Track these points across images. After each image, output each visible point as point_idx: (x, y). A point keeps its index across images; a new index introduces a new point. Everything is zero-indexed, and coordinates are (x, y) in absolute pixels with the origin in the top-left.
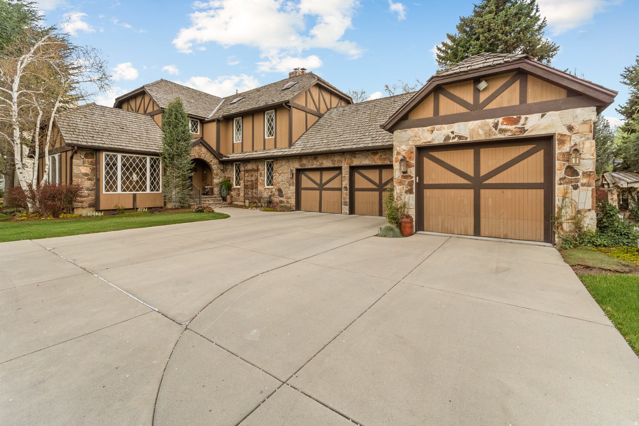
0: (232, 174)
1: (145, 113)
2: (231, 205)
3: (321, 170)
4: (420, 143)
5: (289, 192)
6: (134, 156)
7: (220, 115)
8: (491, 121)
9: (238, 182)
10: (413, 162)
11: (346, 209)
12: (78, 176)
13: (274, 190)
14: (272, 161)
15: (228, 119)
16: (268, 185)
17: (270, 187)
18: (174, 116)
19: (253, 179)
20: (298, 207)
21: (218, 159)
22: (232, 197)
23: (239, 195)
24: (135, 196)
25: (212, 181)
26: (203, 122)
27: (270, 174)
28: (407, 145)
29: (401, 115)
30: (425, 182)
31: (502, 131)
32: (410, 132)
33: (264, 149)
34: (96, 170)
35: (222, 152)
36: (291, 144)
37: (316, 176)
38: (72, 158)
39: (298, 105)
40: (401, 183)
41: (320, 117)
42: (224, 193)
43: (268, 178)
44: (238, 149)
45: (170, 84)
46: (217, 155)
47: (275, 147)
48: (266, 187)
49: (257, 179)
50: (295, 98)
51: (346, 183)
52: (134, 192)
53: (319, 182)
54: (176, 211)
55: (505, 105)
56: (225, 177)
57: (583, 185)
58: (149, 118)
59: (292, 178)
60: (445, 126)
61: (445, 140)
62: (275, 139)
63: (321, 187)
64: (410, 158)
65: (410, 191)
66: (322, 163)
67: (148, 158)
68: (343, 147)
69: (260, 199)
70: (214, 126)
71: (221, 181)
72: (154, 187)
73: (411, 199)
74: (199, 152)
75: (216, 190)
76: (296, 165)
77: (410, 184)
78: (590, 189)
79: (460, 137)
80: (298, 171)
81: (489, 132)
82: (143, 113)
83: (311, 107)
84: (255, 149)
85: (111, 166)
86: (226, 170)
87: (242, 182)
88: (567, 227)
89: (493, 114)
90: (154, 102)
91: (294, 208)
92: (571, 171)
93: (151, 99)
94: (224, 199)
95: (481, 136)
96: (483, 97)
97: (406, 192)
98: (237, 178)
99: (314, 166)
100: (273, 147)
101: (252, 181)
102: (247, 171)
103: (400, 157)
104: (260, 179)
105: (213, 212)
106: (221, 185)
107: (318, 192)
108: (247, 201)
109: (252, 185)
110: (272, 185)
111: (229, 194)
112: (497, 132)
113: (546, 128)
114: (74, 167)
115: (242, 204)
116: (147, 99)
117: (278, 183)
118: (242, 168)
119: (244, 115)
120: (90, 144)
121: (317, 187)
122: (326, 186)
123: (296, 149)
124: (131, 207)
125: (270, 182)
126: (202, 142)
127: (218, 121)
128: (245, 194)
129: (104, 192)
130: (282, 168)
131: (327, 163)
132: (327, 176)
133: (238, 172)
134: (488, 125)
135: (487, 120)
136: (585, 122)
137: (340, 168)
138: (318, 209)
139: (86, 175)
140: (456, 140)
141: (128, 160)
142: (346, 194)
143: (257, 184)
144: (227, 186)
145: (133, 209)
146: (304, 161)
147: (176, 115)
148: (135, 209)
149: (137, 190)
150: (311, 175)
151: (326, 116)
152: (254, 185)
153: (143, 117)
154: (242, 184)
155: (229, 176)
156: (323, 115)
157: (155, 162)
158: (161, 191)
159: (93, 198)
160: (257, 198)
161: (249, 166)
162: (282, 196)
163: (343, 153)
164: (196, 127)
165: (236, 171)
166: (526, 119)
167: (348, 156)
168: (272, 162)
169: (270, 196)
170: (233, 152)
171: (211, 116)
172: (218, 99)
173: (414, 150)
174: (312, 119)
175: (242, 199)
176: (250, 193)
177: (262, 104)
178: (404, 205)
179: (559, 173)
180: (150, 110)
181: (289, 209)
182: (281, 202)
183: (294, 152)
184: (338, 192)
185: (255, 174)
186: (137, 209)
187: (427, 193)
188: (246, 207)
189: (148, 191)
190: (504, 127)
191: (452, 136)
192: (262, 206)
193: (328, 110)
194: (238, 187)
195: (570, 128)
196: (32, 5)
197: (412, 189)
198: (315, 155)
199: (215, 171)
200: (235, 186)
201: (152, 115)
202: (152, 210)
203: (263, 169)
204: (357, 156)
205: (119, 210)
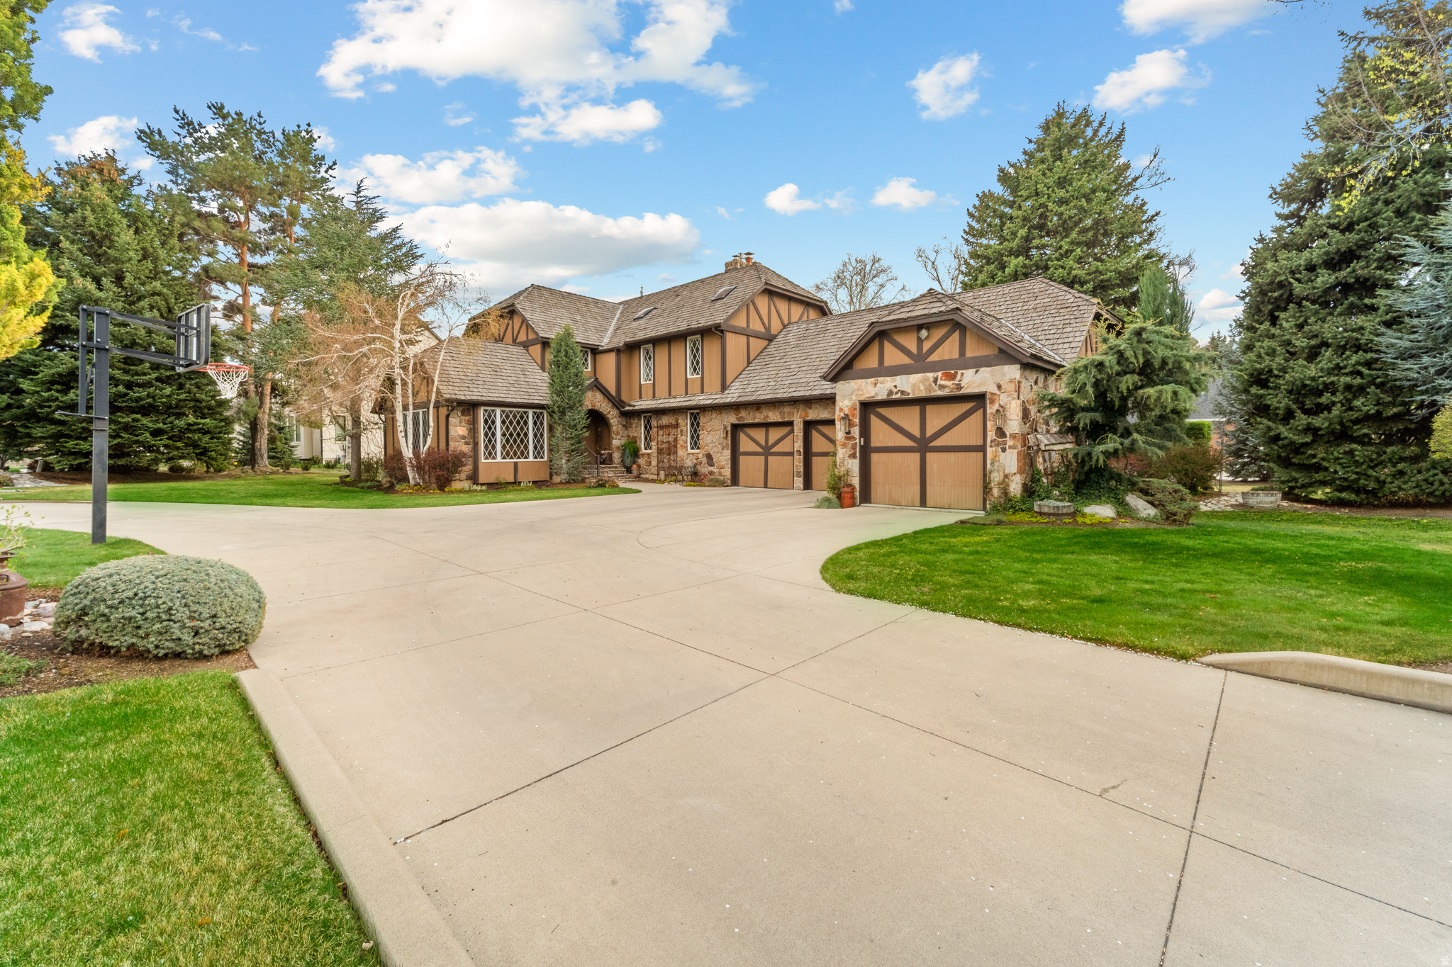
0: (639, 431)
1: (514, 342)
2: (638, 478)
3: (767, 425)
4: (864, 398)
5: (722, 458)
6: (515, 410)
7: (620, 341)
8: (931, 375)
9: (648, 444)
10: (857, 420)
11: (799, 482)
12: (455, 440)
13: (700, 456)
14: (696, 412)
15: (632, 348)
16: (692, 448)
17: (696, 451)
18: (563, 353)
19: (671, 439)
20: (735, 480)
21: (618, 408)
22: (639, 467)
23: (649, 463)
24: (516, 464)
25: (610, 443)
26: (595, 351)
27: (695, 431)
28: (850, 400)
29: (842, 364)
30: (872, 445)
31: (942, 387)
32: (854, 384)
33: (687, 394)
34: (473, 431)
35: (624, 398)
36: (724, 387)
37: (759, 435)
38: (448, 416)
39: (735, 327)
40: (844, 445)
41: (770, 341)
42: (628, 461)
43: (692, 437)
44: (647, 392)
45: (544, 292)
46: (617, 402)
47: (702, 392)
48: (690, 451)
49: (676, 440)
50: (730, 318)
51: (799, 445)
52: (515, 460)
53: (764, 444)
54: (568, 486)
55: (947, 357)
56: (629, 436)
57: (1010, 447)
58: (521, 350)
59: (726, 438)
60: (889, 379)
61: (888, 395)
62: (702, 378)
63: (767, 451)
64: (853, 416)
65: (853, 456)
66: (767, 416)
67: (530, 412)
68: (794, 394)
69: (680, 470)
70: (611, 358)
71: (623, 442)
72: (539, 453)
73: (854, 465)
74: (594, 400)
75: (616, 456)
76: (732, 419)
77: (854, 447)
78: (1015, 451)
79: (903, 392)
80: (735, 427)
81: (929, 389)
82: (511, 343)
83: (757, 326)
84: (673, 394)
85: (490, 424)
86: (631, 425)
87: (653, 443)
88: (996, 492)
89: (933, 367)
90: (528, 326)
91: (729, 482)
92: (1000, 432)
93: (524, 320)
94: (629, 470)
95: (922, 393)
96: (927, 346)
97: (849, 457)
98: (646, 438)
99: (756, 421)
100: (699, 390)
101: (669, 442)
102: (661, 427)
103: (842, 415)
104: (681, 440)
105: (617, 486)
106: (623, 448)
107: (762, 458)
108: (662, 473)
109: (669, 449)
110: (698, 448)
111: (634, 463)
112: (937, 388)
113: (979, 386)
114: (450, 427)
115: (655, 477)
116: (517, 321)
117: (707, 445)
118: (654, 423)
119: (656, 341)
120: (468, 397)
121: (761, 450)
122: (773, 450)
123: (732, 396)
124: (512, 480)
125: (695, 443)
126: (598, 386)
127: (618, 351)
128: (658, 462)
129: (483, 460)
130: (711, 423)
131: (774, 416)
132: (775, 434)
133: (648, 428)
134: (928, 379)
135: (928, 374)
136: (1011, 381)
137: (790, 424)
138: (762, 485)
139: (463, 437)
140: (898, 396)
141: (507, 416)
142: (799, 461)
143: (676, 446)
144: (632, 451)
145: (515, 483)
146: (743, 413)
147: (566, 351)
148: (516, 483)
149: (519, 458)
150: (752, 432)
151: (780, 338)
152: (671, 449)
153: (514, 349)
154: (655, 448)
155: (635, 434)
156: (775, 337)
157: (538, 417)
158: (546, 458)
159: (471, 467)
160: (676, 468)
161: (665, 420)
162: (712, 465)
163: (794, 402)
164: (586, 360)
165: (646, 427)
166: (962, 374)
167: (802, 406)
168: (698, 414)
169: (696, 465)
170: (640, 398)
171: (606, 340)
172: (614, 307)
173: (858, 406)
174: (757, 345)
175: (654, 470)
176: (666, 461)
177: (681, 326)
178: (847, 473)
179: (991, 435)
180: (522, 338)
181: (722, 484)
182: (711, 473)
183: (728, 400)
184: (790, 458)
185: (673, 431)
186: (520, 483)
187: (875, 457)
188: (662, 482)
189: (531, 458)
190: (943, 382)
191: (895, 390)
192: (683, 480)
193: (785, 327)
194: (649, 452)
195: (999, 387)
196: (374, 201)
197: (855, 453)
198: (758, 405)
199: (614, 428)
200: (643, 451)
201: (526, 345)
202: (538, 484)
203: (685, 423)
204: (813, 406)
205: (501, 484)
